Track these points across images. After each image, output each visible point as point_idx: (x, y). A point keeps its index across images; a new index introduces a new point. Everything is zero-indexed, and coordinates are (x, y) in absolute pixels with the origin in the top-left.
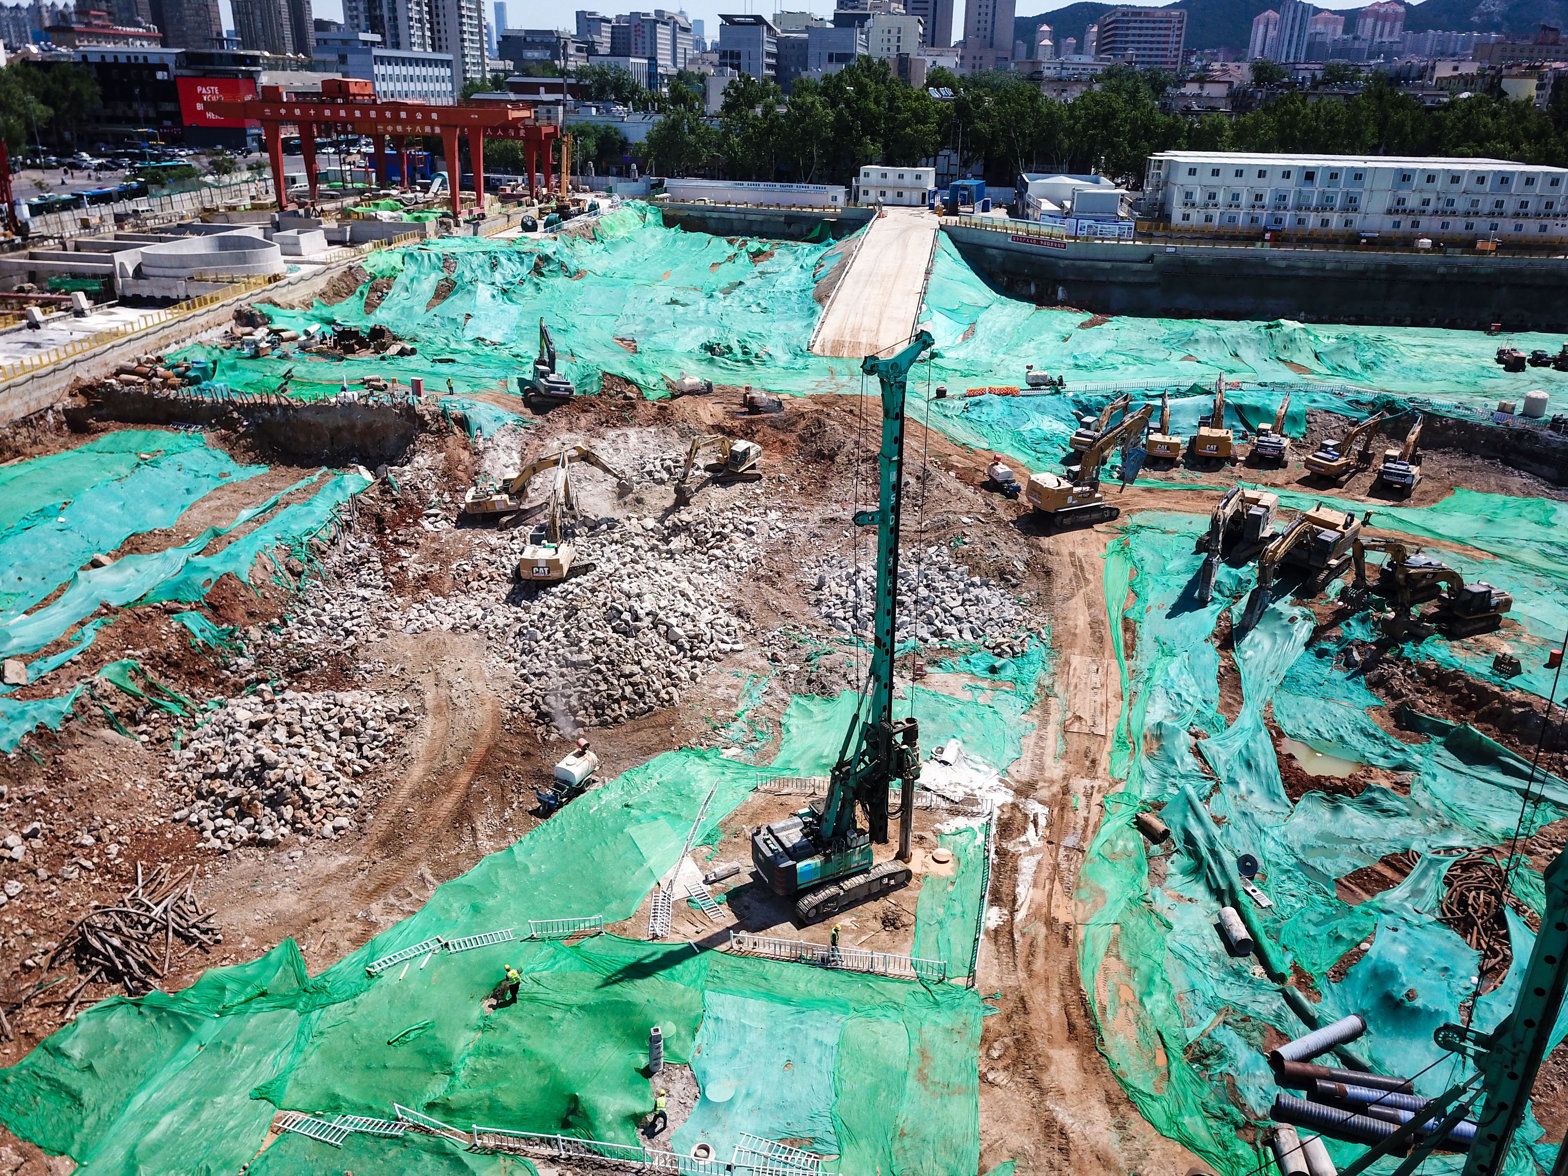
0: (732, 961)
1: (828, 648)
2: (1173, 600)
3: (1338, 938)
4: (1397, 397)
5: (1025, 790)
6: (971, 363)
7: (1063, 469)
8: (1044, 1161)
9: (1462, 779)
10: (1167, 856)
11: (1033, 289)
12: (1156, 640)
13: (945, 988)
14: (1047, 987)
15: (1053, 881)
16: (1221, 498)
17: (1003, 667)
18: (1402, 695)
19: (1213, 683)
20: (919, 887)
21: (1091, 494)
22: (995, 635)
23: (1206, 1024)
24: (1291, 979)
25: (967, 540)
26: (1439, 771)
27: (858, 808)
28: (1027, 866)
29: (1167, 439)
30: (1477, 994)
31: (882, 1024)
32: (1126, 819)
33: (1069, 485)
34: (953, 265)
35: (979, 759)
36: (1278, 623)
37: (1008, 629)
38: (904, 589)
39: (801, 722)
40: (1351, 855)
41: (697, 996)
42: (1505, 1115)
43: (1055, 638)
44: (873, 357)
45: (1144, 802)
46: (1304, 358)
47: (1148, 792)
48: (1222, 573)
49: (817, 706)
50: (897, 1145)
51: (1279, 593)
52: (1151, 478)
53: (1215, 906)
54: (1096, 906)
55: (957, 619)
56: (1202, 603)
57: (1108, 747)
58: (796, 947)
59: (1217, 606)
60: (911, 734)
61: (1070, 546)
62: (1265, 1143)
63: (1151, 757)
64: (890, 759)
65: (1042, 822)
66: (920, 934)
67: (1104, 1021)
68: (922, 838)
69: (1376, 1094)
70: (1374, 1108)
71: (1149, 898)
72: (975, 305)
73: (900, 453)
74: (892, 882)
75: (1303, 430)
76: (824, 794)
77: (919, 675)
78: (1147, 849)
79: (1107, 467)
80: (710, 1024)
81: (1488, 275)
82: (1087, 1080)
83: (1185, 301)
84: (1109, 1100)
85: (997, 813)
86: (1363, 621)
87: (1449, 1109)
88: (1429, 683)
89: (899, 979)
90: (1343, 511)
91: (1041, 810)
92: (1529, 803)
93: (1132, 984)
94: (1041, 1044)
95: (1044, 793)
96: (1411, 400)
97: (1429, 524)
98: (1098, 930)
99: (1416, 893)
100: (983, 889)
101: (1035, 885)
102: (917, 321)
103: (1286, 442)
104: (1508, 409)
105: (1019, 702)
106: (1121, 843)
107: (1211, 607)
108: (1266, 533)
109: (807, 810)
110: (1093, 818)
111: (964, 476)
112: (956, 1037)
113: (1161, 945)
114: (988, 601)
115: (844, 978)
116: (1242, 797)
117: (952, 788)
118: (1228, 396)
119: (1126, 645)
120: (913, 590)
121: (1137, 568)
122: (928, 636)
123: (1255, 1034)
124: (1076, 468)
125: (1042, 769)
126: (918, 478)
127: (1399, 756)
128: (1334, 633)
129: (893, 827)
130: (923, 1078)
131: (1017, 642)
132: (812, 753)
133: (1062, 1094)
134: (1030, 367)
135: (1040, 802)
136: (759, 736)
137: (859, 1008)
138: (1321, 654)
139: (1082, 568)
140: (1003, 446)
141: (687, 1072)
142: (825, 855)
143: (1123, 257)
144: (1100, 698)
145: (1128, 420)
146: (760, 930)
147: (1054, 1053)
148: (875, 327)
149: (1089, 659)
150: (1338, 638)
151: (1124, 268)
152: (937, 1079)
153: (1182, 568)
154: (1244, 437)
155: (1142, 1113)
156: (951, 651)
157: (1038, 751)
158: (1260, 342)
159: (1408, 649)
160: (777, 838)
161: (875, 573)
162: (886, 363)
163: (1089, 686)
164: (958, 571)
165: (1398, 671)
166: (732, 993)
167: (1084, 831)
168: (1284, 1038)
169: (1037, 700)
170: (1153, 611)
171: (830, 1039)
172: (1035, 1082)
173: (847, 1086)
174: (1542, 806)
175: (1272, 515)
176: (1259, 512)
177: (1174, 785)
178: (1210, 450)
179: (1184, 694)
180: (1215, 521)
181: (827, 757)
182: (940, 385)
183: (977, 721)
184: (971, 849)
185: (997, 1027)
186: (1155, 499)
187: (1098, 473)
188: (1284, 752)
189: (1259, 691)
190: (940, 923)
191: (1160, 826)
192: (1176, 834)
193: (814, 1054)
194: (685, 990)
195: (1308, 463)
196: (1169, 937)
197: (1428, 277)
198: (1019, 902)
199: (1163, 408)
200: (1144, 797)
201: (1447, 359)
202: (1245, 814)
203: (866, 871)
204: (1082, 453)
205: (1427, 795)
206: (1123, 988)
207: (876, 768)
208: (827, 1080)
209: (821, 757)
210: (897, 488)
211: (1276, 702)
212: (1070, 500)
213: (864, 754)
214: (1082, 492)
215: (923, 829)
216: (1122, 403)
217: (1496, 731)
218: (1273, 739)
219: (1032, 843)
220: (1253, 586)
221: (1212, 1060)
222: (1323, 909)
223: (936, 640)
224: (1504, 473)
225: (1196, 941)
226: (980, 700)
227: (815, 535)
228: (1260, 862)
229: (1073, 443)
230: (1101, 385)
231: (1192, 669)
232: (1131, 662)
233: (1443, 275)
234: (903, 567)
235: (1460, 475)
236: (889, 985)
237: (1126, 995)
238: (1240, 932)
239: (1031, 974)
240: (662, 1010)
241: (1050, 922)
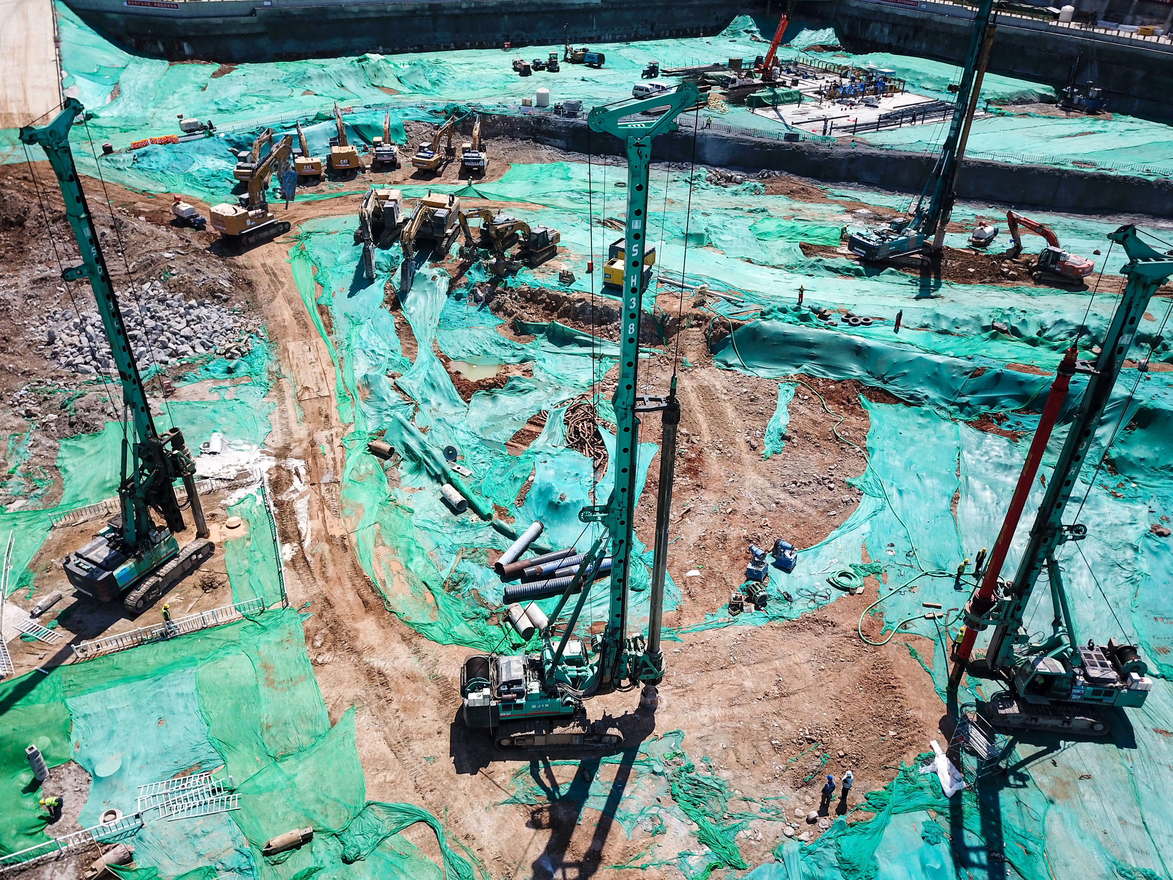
0: (82, 667)
1: (79, 392)
2: (350, 283)
3: (516, 479)
4: (460, 104)
5: (283, 453)
6: (126, 119)
7: (235, 198)
8: (374, 697)
9: (559, 357)
10: (397, 465)
11: (161, 47)
12: (346, 315)
13: (267, 615)
14: (341, 584)
15: (323, 510)
16: (362, 199)
17: (237, 366)
18: (514, 313)
19: (394, 336)
20: (223, 552)
21: (264, 215)
22: (222, 343)
23: (451, 565)
24: (495, 515)
25: (174, 272)
26: (546, 356)
27: (153, 513)
28: (301, 507)
29: (309, 160)
30: (595, 482)
31: (226, 660)
32: (361, 450)
33: (244, 211)
34: (79, 31)
35: (240, 442)
36: (425, 283)
37: (231, 335)
38: (132, 324)
39: (75, 460)
40: (510, 425)
41: (60, 706)
42: (624, 545)
43: (270, 333)
44: (28, 128)
45: (371, 434)
46: (391, 83)
47: (371, 426)
48: (378, 255)
49: (86, 443)
50: (266, 736)
51: (420, 261)
52: (305, 193)
53: (437, 486)
54: (358, 517)
55: (187, 338)
56: (371, 281)
57: (334, 403)
58: (136, 634)
59: (381, 280)
60: (178, 441)
61: (260, 258)
62: (505, 621)
63: (366, 401)
64: (166, 466)
65: (302, 471)
66: (235, 585)
67: (386, 590)
68: (213, 515)
69: (556, 564)
70: (557, 572)
71: (393, 497)
72: (112, 67)
73: (86, 210)
74: (200, 556)
75: (404, 138)
76: (118, 510)
77: (169, 392)
78: (382, 465)
79: (270, 190)
80: (81, 723)
81: (493, 7)
82: (386, 633)
83: (290, 46)
84: (404, 639)
85: (266, 477)
86: (478, 269)
87: (597, 554)
88: (527, 301)
89: (230, 623)
90: (446, 193)
91: (299, 464)
92: (596, 360)
93: (398, 559)
94: (348, 623)
95: (297, 451)
96: (469, 105)
97: (501, 192)
98: (365, 531)
99: (552, 435)
100: (273, 535)
101: (311, 518)
102: (62, 87)
103: (395, 149)
104: (528, 103)
105: (258, 390)
106: (363, 467)
107: (377, 282)
108: (400, 220)
109: (107, 528)
110: (339, 457)
111: (154, 218)
112: (286, 645)
113: (410, 525)
114: (209, 318)
115: (185, 640)
116: (435, 410)
117: (226, 470)
118: (345, 120)
119: (325, 325)
120: (141, 324)
121: (317, 265)
122: (167, 358)
123: (483, 557)
124: (246, 196)
125: (290, 434)
126: (112, 227)
127: (521, 353)
128: (462, 281)
129: (186, 516)
130: (270, 683)
131: (242, 344)
132: (96, 481)
133: (372, 649)
134: (180, 117)
135: (297, 458)
136: (39, 484)
137: (204, 657)
138: (458, 298)
139: (275, 275)
140: (179, 187)
141: (73, 766)
142: (135, 557)
143: (229, 13)
144: (318, 369)
145: (274, 150)
146: (99, 634)
147: (359, 625)
148: (21, 97)
149: (301, 343)
150: (466, 284)
151: (234, 22)
152: (282, 679)
153: (349, 258)
154: (365, 150)
155: (427, 637)
156: (190, 365)
157: (284, 422)
158: (356, 73)
159: (509, 280)
160: (88, 560)
161: (99, 317)
162: (43, 131)
163: (307, 363)
164: (176, 299)
165: (507, 297)
166: (90, 691)
167: (335, 468)
168: (499, 552)
169: (271, 384)
170: (337, 295)
171: (189, 687)
172: (352, 650)
173: (214, 715)
174: (603, 360)
175: (401, 205)
176: (390, 205)
177: (388, 415)
178: (343, 164)
179: (376, 349)
180: (362, 218)
181: (110, 480)
182: (104, 142)
183: (230, 414)
184: (254, 510)
185: (314, 625)
186: (314, 209)
187: (264, 197)
188: (453, 371)
189: (426, 334)
190: (248, 571)
191: (386, 447)
192: (399, 449)
193: (179, 705)
194: (46, 708)
195: (415, 162)
196: (413, 518)
197: (457, 11)
198: (303, 534)
199: (299, 136)
200: (370, 430)
201: (483, 72)
202: (439, 420)
203: (176, 556)
204: (246, 182)
205: (543, 373)
206: (393, 563)
207: (157, 476)
208: (196, 718)
209: (105, 482)
210: (94, 240)
211: (439, 339)
212: (248, 222)
213: (142, 468)
214: (256, 214)
215: (212, 508)
216: (266, 136)
217: (570, 321)
218: (444, 364)
219: (300, 489)
220: (402, 260)
221: (461, 585)
222: (502, 464)
223: (174, 360)
224: (536, 148)
225: (432, 514)
226: (227, 397)
227: (30, 297)
228: (458, 448)
229: (236, 175)
230: (246, 124)
231: (376, 330)
232: (333, 337)
233: (466, 9)
234: (125, 306)
235: (512, 154)
236: (223, 631)
237: (396, 567)
238: (456, 498)
239: (327, 580)
240: (31, 731)
241: (330, 539)
